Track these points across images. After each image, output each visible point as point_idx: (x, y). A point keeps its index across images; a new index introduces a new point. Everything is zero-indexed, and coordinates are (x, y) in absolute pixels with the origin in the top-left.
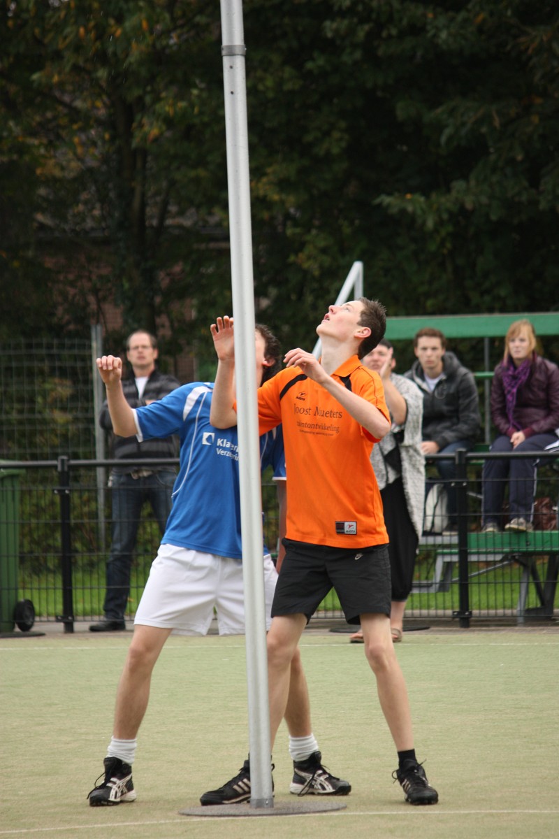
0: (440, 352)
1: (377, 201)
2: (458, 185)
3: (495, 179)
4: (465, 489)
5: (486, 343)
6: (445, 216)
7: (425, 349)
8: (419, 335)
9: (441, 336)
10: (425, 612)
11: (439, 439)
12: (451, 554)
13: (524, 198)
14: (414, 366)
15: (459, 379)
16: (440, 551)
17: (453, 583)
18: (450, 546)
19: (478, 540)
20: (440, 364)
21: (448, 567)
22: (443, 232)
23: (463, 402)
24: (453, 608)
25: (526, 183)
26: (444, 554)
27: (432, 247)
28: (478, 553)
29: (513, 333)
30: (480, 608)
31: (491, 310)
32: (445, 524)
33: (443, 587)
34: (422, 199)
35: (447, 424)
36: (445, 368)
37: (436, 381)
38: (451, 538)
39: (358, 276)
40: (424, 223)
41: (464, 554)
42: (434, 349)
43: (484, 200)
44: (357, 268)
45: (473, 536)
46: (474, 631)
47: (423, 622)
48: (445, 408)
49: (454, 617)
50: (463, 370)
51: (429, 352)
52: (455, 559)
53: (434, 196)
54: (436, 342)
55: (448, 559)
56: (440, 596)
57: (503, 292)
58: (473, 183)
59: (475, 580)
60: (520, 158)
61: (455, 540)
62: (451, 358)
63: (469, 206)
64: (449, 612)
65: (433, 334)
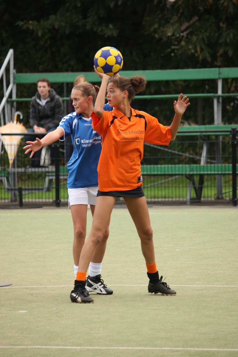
0: (47, 88)
1: (17, 24)
2: (52, 17)
3: (68, 14)
4: (58, 148)
5: (65, 85)
6: (46, 31)
7: (40, 87)
8: (38, 81)
9: (47, 81)
10: (41, 200)
11: (46, 126)
12: (52, 176)
13: (80, 24)
14: (36, 94)
15: (55, 100)
16: (47, 174)
17: (53, 188)
18: (52, 172)
19: (64, 169)
20: (48, 94)
21: (51, 181)
22: (47, 37)
23: (57, 110)
24: (52, 198)
25: (81, 17)
26: (49, 176)
27: (42, 43)
28: (64, 175)
29: (77, 81)
30: (64, 199)
31: (67, 71)
32: (50, 162)
33: (48, 190)
34: (36, 23)
35: (50, 120)
36: (49, 96)
37: (46, 101)
38: (52, 169)
39: (11, 55)
40: (37, 34)
41: (57, 176)
42: (44, 87)
43: (63, 24)
44: (11, 52)
45: (61, 168)
46: (61, 208)
47: (40, 205)
48: (49, 113)
49: (53, 202)
50: (57, 97)
51: (42, 88)
52: (54, 178)
53: (42, 21)
54: (45, 84)
55: (51, 178)
56: (47, 193)
57: (72, 63)
58: (58, 16)
59: (62, 186)
60: (79, 5)
61: (54, 169)
62: (52, 91)
63: (56, 27)
64: (51, 200)
65: (43, 80)
